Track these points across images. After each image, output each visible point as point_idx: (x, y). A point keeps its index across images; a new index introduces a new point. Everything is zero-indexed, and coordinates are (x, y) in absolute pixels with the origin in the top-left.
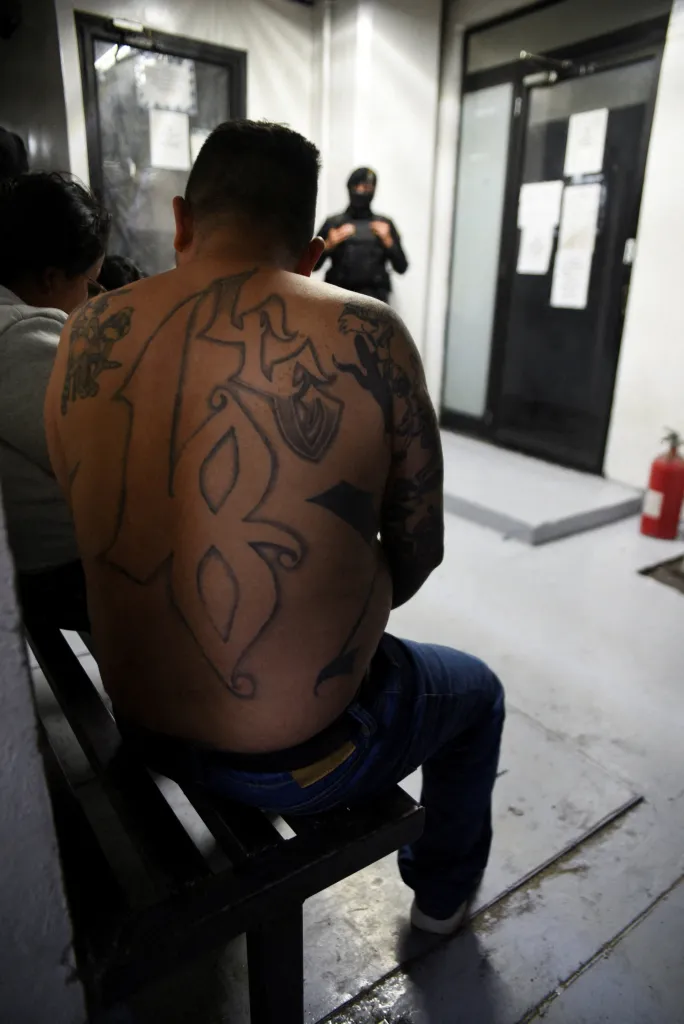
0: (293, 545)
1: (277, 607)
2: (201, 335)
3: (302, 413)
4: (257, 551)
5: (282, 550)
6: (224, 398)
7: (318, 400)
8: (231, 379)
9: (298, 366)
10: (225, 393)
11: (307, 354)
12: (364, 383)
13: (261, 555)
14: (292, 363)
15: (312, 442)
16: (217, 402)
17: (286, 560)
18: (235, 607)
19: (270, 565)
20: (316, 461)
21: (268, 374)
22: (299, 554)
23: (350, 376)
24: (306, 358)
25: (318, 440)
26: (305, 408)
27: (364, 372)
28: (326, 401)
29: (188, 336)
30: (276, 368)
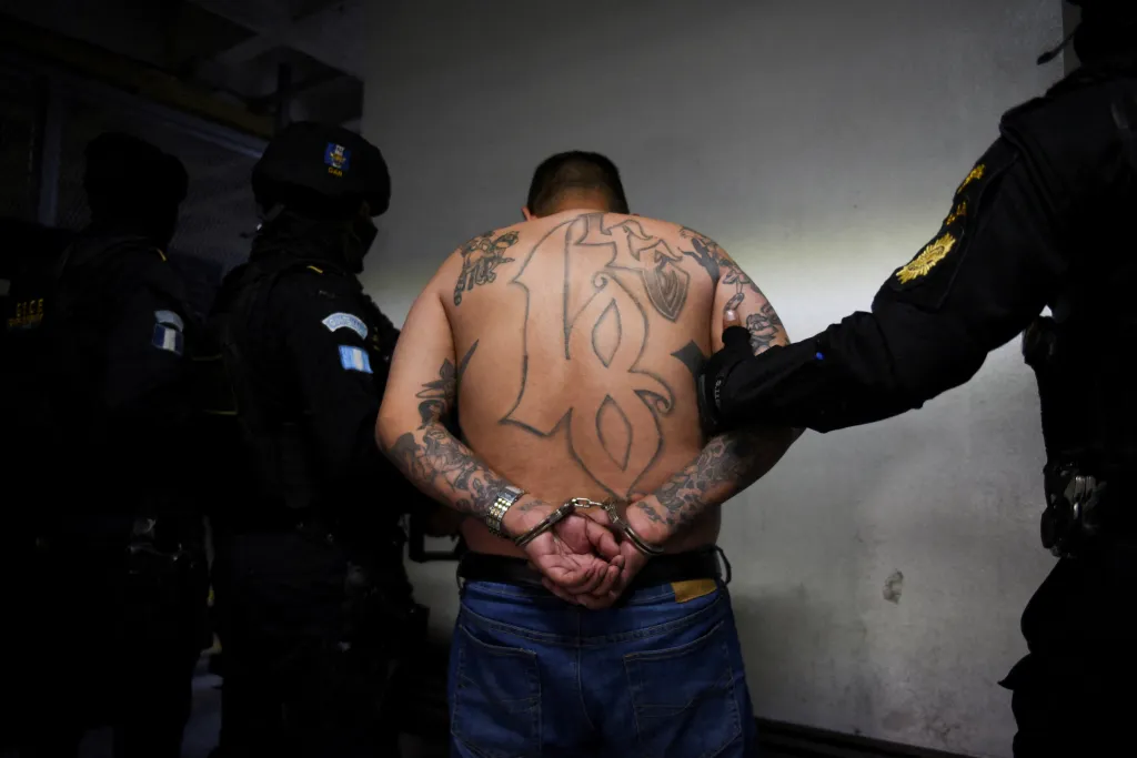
0: (665, 394)
1: (661, 443)
2: (579, 243)
3: (663, 280)
4: (641, 397)
5: (659, 398)
6: (603, 279)
7: (673, 272)
8: (608, 265)
9: (657, 252)
10: (605, 276)
11: (661, 245)
12: (701, 262)
13: (644, 400)
14: (653, 250)
15: (670, 304)
16: (599, 283)
17: (662, 406)
18: (630, 444)
19: (651, 409)
20: (674, 321)
21: (637, 257)
22: (669, 401)
23: (691, 258)
24: (661, 247)
25: (674, 302)
26: (664, 276)
27: (700, 256)
28: (677, 272)
29: (567, 244)
30: (641, 253)
